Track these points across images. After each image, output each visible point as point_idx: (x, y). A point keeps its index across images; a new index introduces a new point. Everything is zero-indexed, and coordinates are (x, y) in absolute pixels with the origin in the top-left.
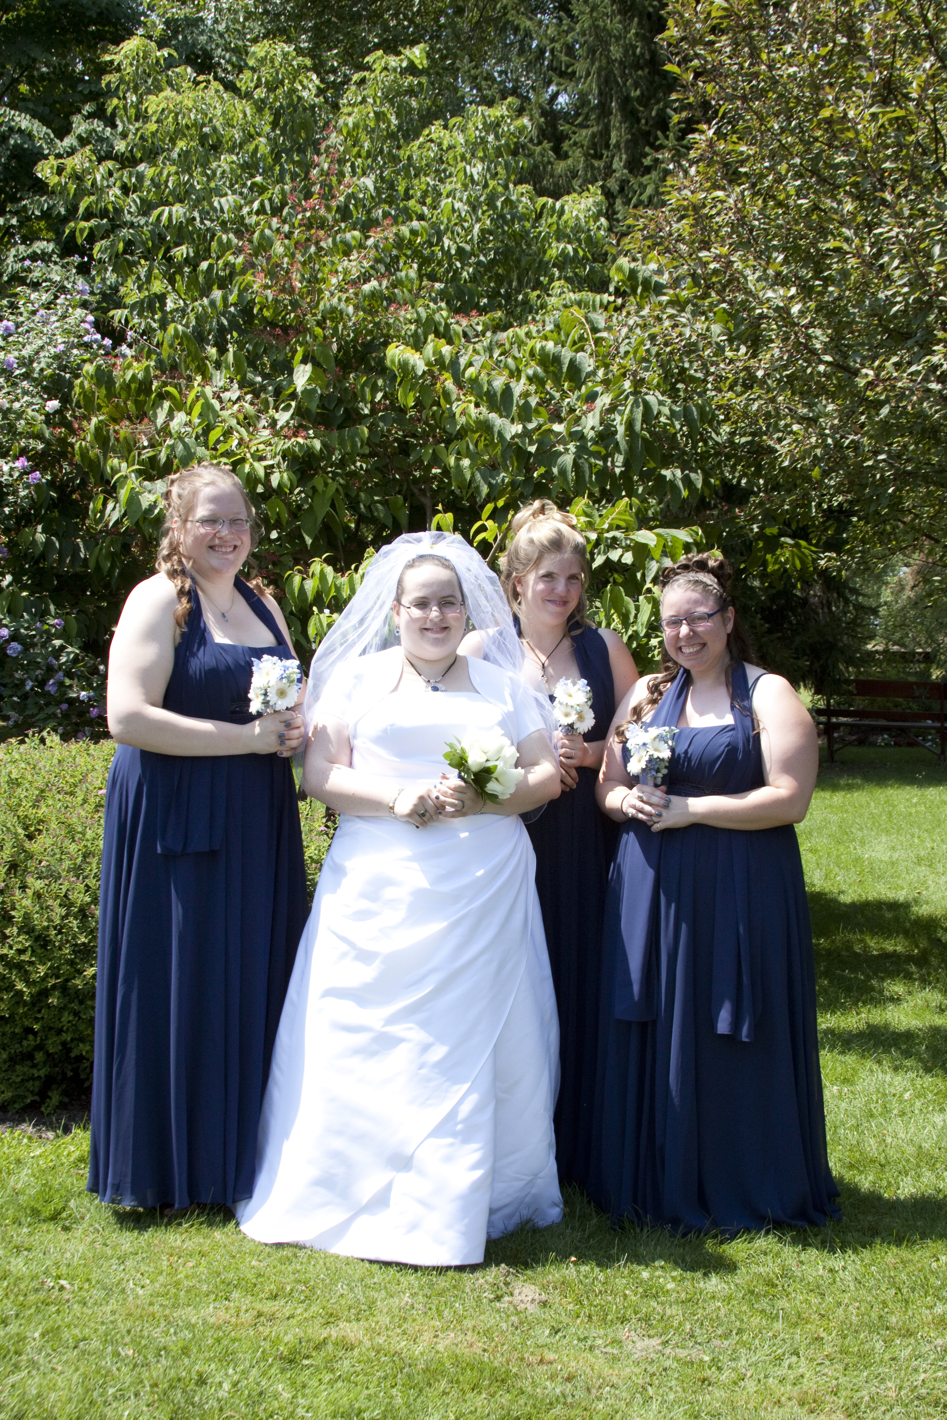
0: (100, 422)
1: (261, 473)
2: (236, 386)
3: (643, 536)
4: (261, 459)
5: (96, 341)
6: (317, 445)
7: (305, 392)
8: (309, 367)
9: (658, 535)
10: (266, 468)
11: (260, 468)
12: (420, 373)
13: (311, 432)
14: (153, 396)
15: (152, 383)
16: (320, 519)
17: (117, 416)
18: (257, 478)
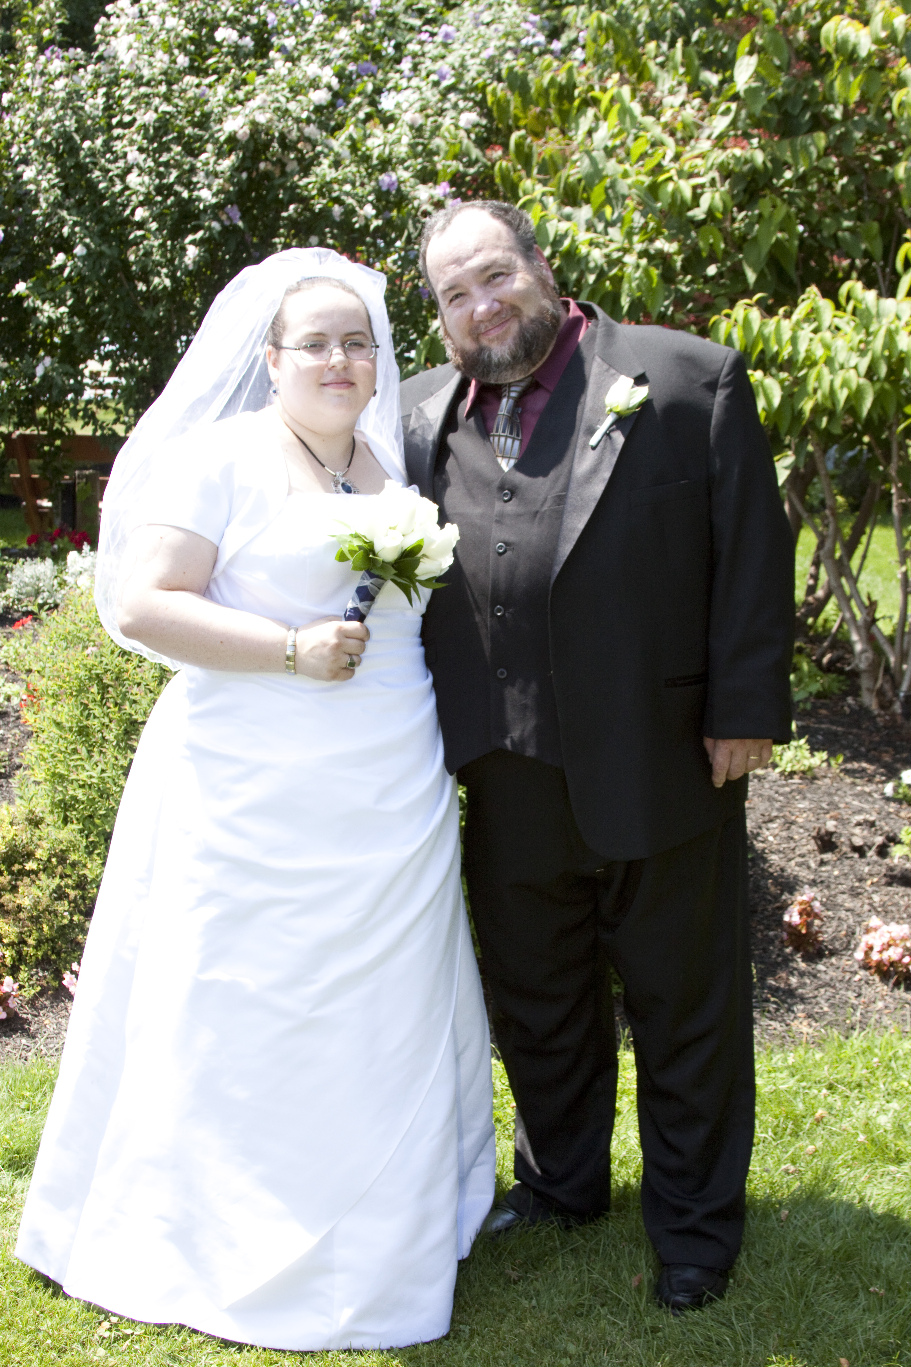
0: (521, 137)
1: (688, 194)
2: (684, 89)
4: (691, 176)
5: (538, 44)
6: (760, 158)
7: (749, 91)
8: (755, 59)
10: (695, 188)
11: (686, 188)
12: (863, 54)
13: (755, 141)
14: (576, 103)
15: (575, 87)
16: (765, 249)
17: (539, 129)
18: (683, 202)
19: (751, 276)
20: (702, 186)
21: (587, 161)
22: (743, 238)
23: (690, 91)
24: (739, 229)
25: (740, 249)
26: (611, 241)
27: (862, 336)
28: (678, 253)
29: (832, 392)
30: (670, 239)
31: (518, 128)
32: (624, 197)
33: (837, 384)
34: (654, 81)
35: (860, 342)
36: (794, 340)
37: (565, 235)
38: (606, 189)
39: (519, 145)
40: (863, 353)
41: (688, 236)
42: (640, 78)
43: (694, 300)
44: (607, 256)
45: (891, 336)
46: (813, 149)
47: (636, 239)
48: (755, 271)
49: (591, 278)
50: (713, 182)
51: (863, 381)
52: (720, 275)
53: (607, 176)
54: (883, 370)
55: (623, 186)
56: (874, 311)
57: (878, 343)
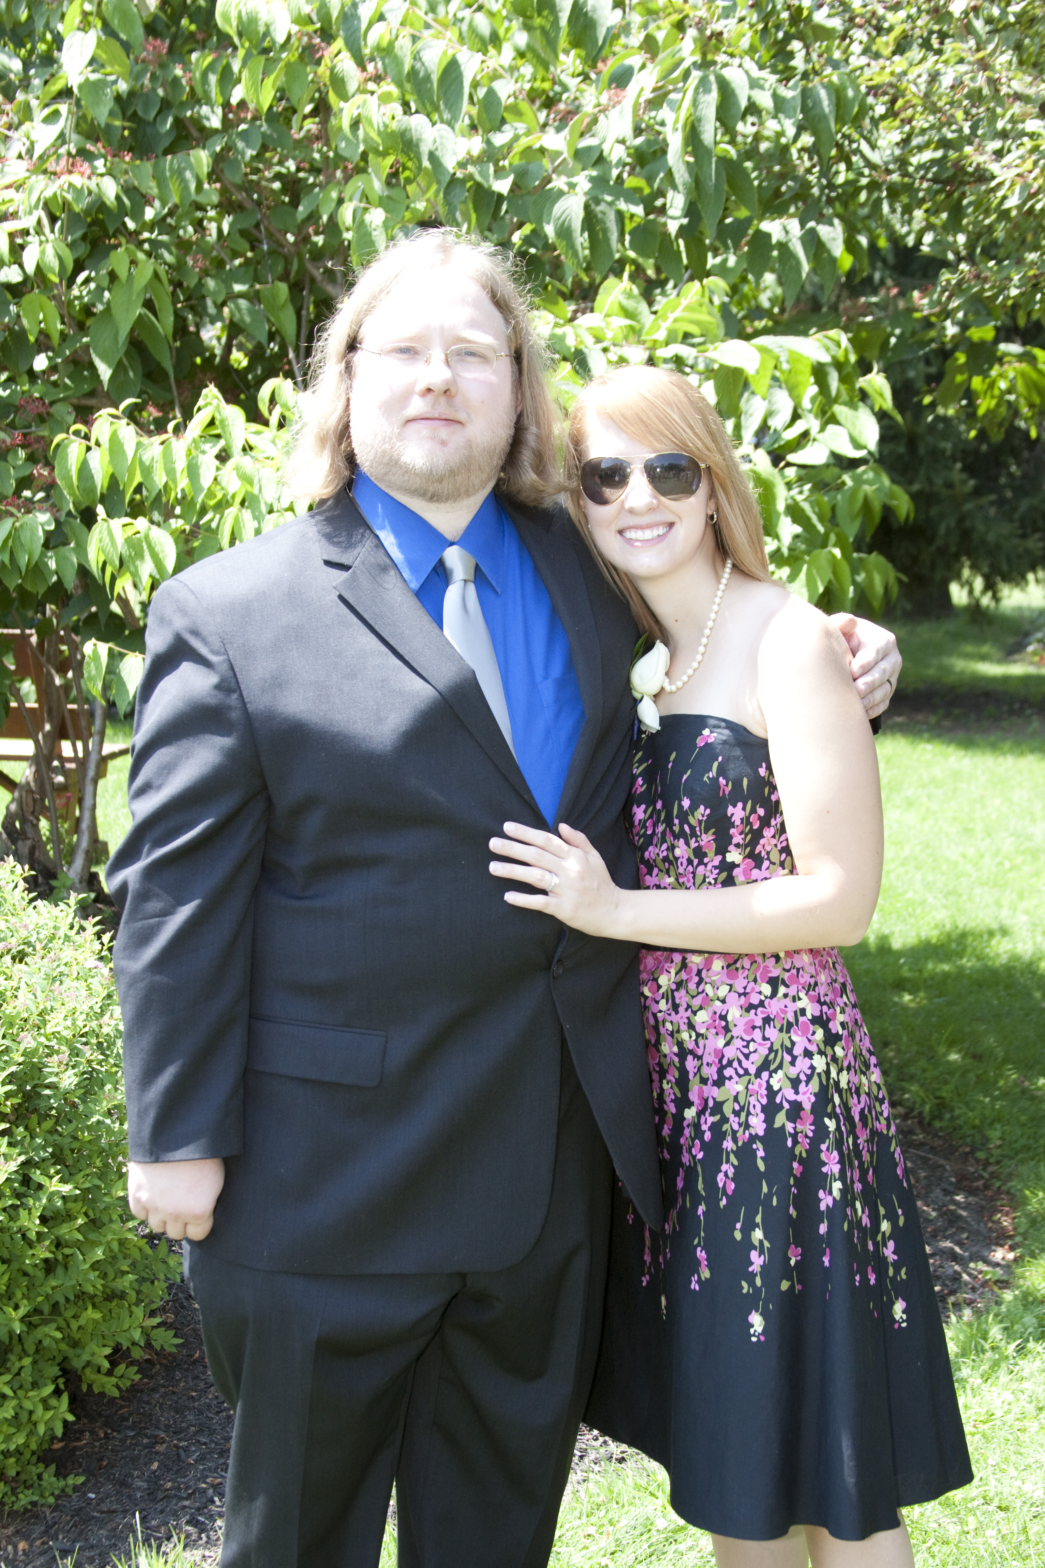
3: (733, 353)
7: (86, 85)
8: (94, 36)
9: (763, 350)
12: (279, 39)
16: (121, 331)
19: (105, 372)
20: (23, 233)
22: (87, 310)
24: (80, 298)
25: (83, 330)
36: (193, 471)
43: (16, 410)
46: (189, 176)
48: (108, 363)
50: (38, 227)
52: (53, 368)
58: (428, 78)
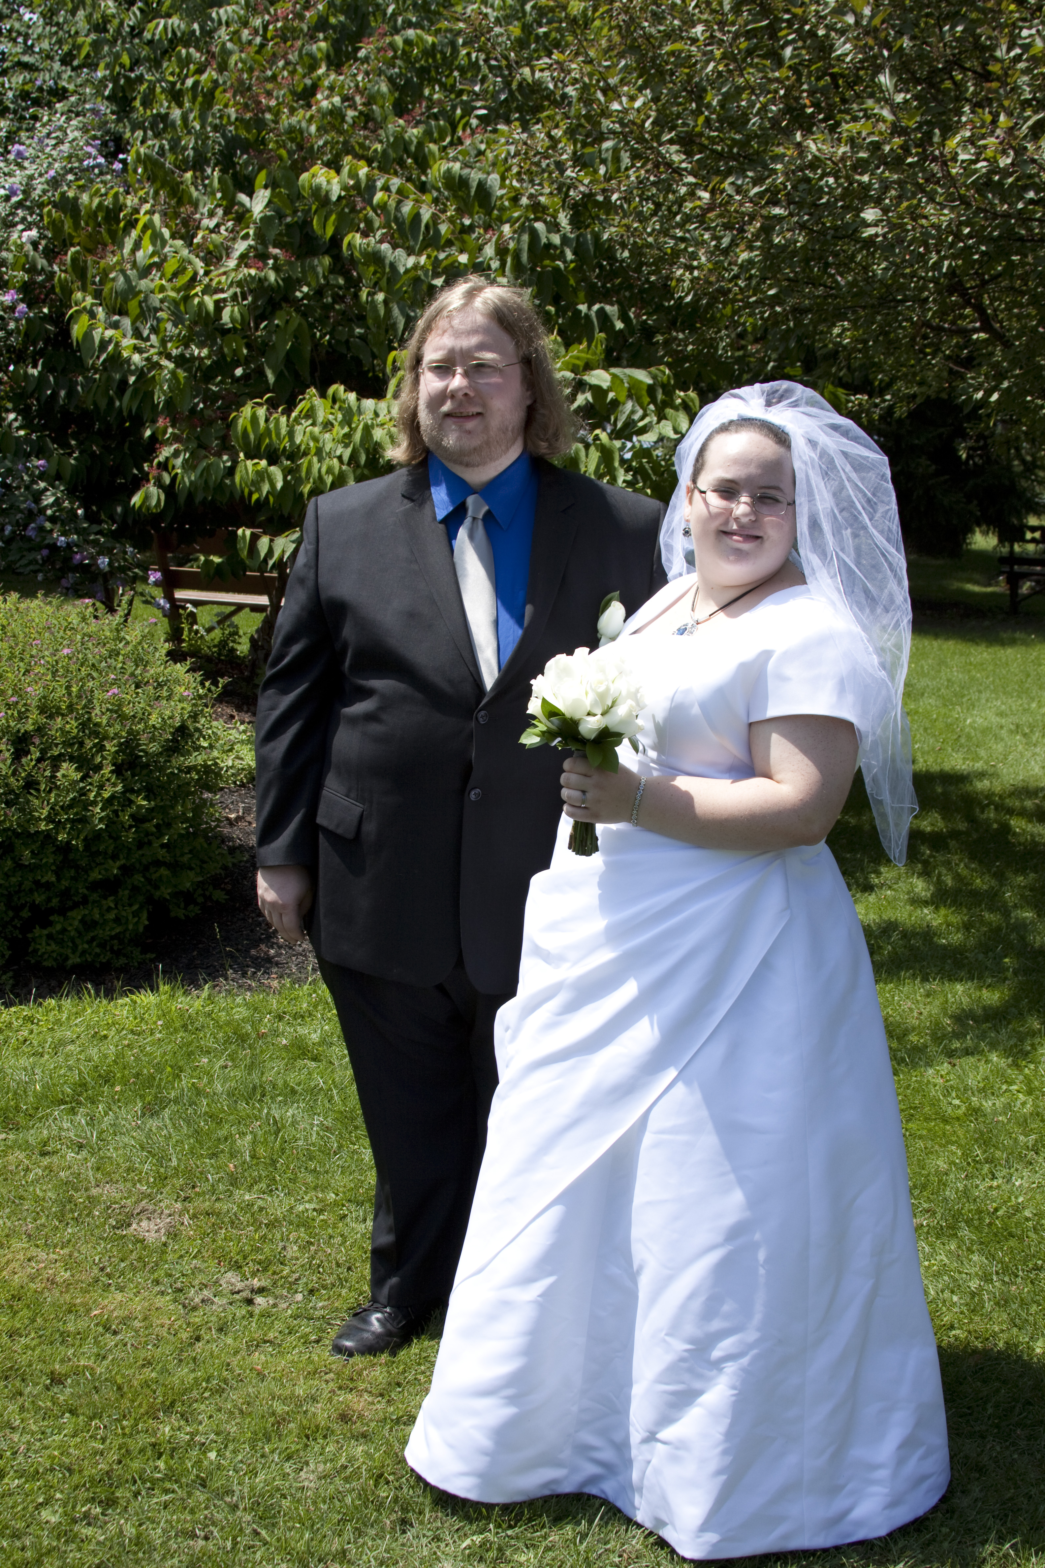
0: (77, 252)
1: (211, 307)
2: (220, 212)
3: (598, 377)
4: (215, 291)
5: (98, 166)
6: (272, 276)
7: (264, 219)
8: (268, 193)
9: (614, 376)
10: (217, 303)
11: (209, 302)
12: (334, 198)
13: (271, 262)
14: (122, 224)
15: (121, 210)
16: (282, 355)
17: (91, 246)
18: (207, 313)
19: (271, 377)
20: (224, 300)
21: (121, 279)
22: (265, 344)
23: (226, 213)
24: (261, 336)
25: (263, 354)
26: (152, 346)
27: (346, 430)
28: (209, 357)
29: (320, 477)
30: (201, 346)
31: (73, 245)
32: (157, 310)
33: (324, 470)
34: (196, 205)
35: (345, 435)
36: (291, 434)
37: (111, 340)
38: (140, 303)
39: (74, 260)
40: (346, 446)
41: (214, 343)
42: (180, 203)
43: (223, 398)
44: (148, 359)
45: (367, 429)
46: (320, 270)
47: (169, 345)
48: (274, 372)
49: (132, 379)
50: (234, 297)
51: (344, 467)
52: (245, 376)
53: (140, 292)
54: (363, 459)
55: (156, 299)
56: (355, 409)
57: (357, 436)
58: (404, 222)
